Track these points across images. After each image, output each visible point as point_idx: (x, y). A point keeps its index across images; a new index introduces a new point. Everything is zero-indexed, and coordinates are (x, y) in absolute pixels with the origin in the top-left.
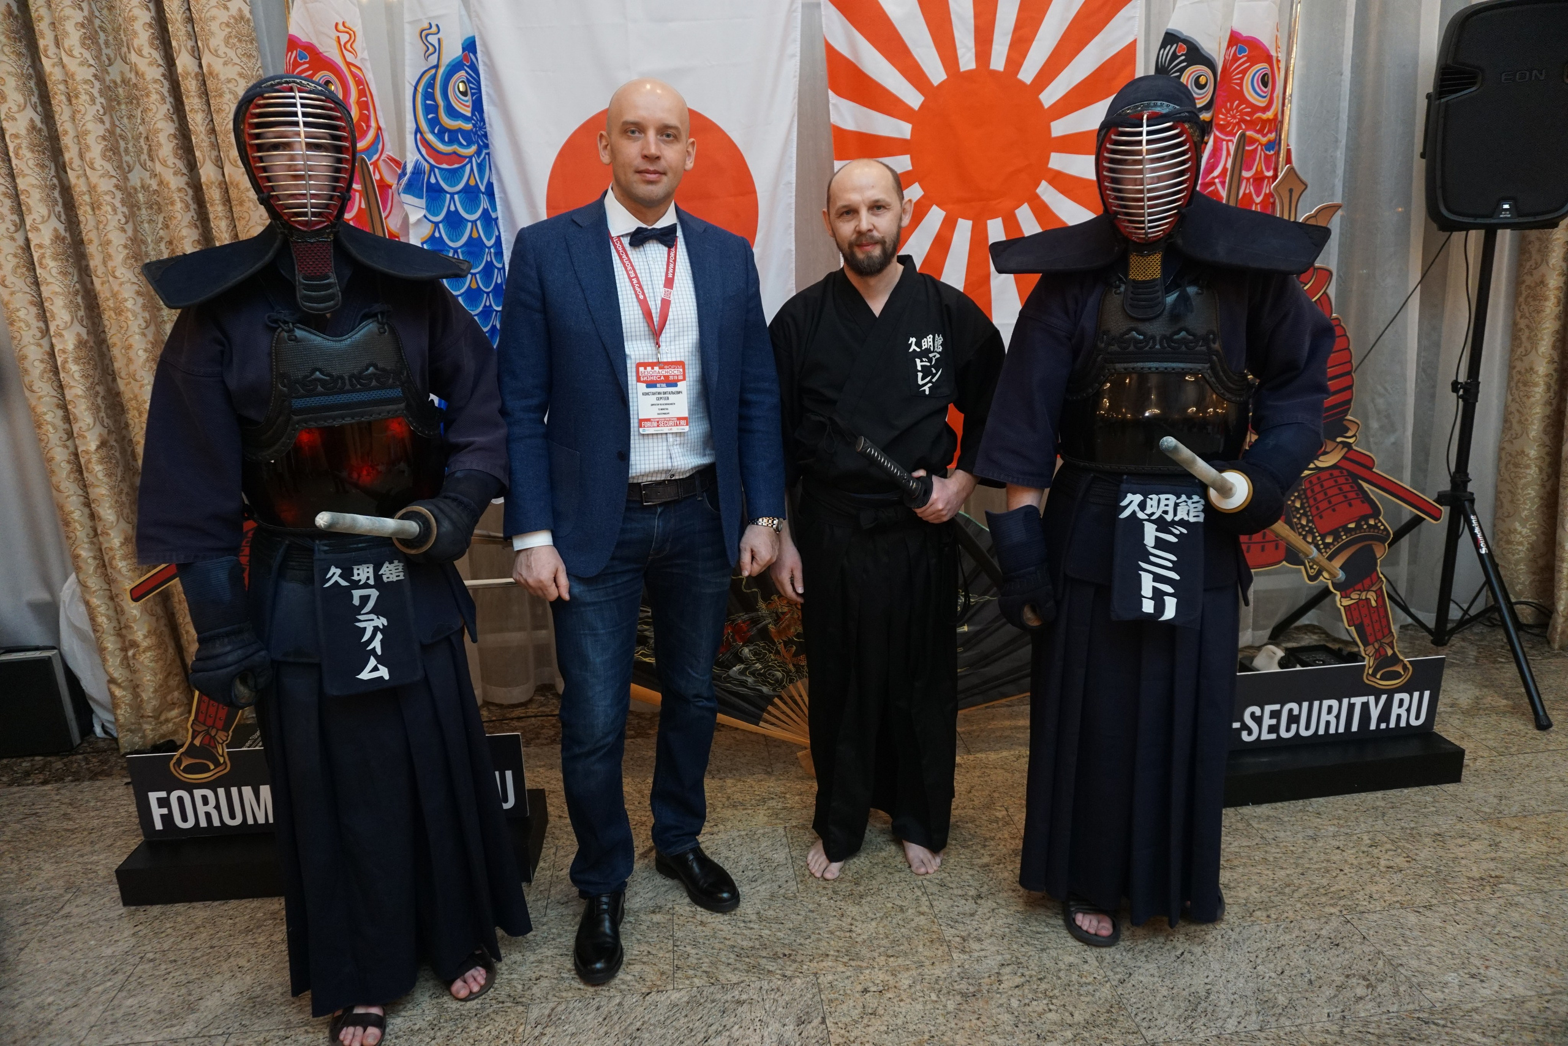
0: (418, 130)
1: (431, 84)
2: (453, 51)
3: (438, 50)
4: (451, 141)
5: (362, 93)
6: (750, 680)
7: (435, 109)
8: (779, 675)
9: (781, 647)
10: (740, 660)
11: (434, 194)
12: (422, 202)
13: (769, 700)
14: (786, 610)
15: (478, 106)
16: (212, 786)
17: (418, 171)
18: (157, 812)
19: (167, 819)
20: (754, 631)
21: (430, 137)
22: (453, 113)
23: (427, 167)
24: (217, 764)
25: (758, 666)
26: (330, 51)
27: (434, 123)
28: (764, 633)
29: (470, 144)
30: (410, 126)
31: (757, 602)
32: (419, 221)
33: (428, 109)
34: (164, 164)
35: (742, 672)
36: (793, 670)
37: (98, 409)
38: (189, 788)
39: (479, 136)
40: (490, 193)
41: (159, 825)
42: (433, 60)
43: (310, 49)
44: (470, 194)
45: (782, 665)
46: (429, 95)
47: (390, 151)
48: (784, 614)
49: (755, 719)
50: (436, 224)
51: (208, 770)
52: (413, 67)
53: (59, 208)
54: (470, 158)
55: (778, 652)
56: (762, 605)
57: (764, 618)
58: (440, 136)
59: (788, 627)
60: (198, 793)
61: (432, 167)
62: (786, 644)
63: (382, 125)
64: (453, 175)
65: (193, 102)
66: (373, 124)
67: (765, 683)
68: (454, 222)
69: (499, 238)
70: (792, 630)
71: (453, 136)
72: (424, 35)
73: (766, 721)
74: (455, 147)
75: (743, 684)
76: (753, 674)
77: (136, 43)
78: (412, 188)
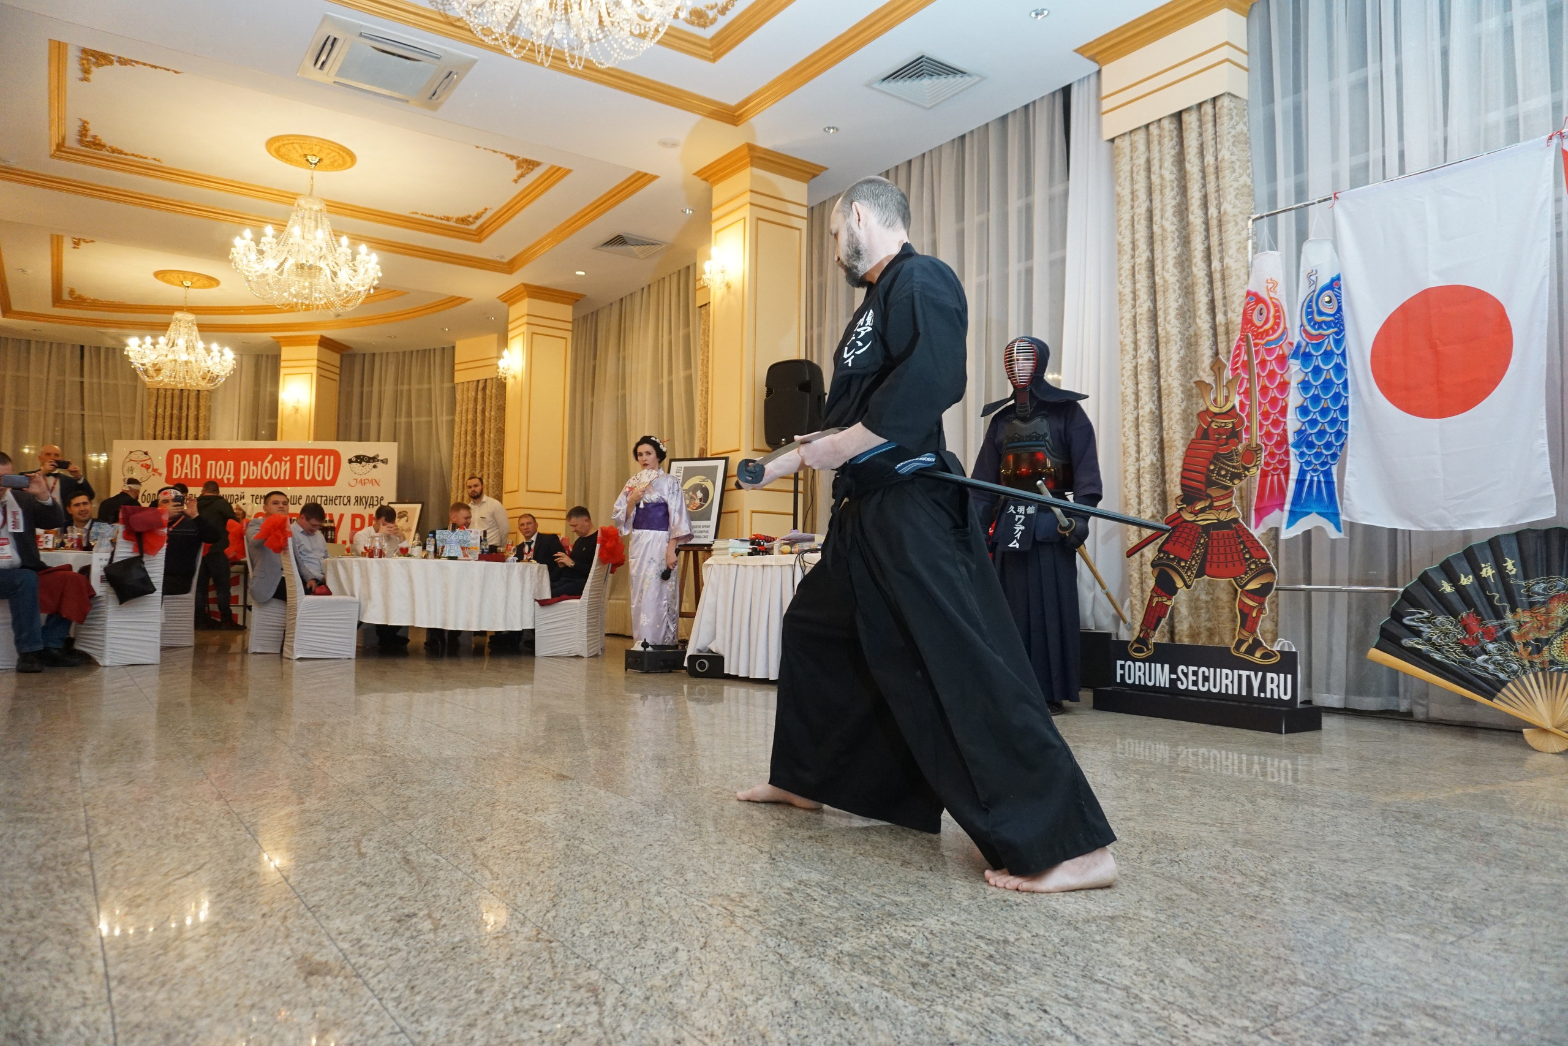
0: (1302, 325)
1: (1311, 301)
2: (1324, 280)
3: (1315, 283)
4: (1320, 327)
5: (1277, 311)
6: (1491, 667)
7: (1312, 313)
8: (1515, 667)
9: (1520, 647)
10: (1485, 652)
11: (1306, 357)
12: (1298, 362)
13: (1504, 683)
14: (1527, 620)
15: (1340, 309)
16: (1144, 661)
17: (1299, 346)
18: (1119, 672)
19: (1123, 676)
20: (1500, 633)
21: (1308, 328)
22: (1320, 313)
23: (1304, 343)
24: (1148, 649)
25: (1499, 658)
26: (1263, 294)
27: (1309, 321)
28: (1508, 636)
29: (1329, 327)
30: (1298, 323)
31: (1505, 612)
32: (1296, 372)
33: (1308, 314)
34: (1204, 371)
35: (1486, 661)
36: (1528, 664)
37: (1154, 499)
38: (1134, 660)
39: (1338, 322)
40: (1343, 355)
41: (1118, 680)
42: (1313, 288)
43: (1256, 295)
44: (1328, 355)
45: (1519, 660)
46: (1310, 306)
47: (1289, 340)
48: (1526, 623)
49: (1491, 696)
50: (1307, 374)
51: (1143, 651)
52: (1304, 293)
53: (1155, 398)
54: (1329, 336)
55: (1516, 651)
56: (1508, 615)
57: (1509, 624)
58: (1313, 327)
59: (1528, 632)
60: (1138, 664)
61: (1308, 344)
62: (1525, 645)
63: (1288, 326)
64: (1318, 346)
65: (1221, 338)
66: (1282, 326)
67: (1503, 670)
68: (1317, 371)
69: (1346, 380)
70: (1531, 635)
71: (1319, 325)
72: (1309, 276)
73: (1500, 699)
74: (1320, 331)
75: (1485, 670)
76: (1494, 663)
77: (1199, 313)
78: (1295, 355)
